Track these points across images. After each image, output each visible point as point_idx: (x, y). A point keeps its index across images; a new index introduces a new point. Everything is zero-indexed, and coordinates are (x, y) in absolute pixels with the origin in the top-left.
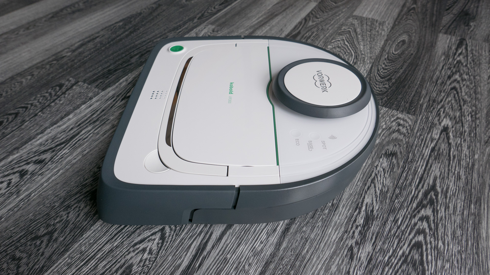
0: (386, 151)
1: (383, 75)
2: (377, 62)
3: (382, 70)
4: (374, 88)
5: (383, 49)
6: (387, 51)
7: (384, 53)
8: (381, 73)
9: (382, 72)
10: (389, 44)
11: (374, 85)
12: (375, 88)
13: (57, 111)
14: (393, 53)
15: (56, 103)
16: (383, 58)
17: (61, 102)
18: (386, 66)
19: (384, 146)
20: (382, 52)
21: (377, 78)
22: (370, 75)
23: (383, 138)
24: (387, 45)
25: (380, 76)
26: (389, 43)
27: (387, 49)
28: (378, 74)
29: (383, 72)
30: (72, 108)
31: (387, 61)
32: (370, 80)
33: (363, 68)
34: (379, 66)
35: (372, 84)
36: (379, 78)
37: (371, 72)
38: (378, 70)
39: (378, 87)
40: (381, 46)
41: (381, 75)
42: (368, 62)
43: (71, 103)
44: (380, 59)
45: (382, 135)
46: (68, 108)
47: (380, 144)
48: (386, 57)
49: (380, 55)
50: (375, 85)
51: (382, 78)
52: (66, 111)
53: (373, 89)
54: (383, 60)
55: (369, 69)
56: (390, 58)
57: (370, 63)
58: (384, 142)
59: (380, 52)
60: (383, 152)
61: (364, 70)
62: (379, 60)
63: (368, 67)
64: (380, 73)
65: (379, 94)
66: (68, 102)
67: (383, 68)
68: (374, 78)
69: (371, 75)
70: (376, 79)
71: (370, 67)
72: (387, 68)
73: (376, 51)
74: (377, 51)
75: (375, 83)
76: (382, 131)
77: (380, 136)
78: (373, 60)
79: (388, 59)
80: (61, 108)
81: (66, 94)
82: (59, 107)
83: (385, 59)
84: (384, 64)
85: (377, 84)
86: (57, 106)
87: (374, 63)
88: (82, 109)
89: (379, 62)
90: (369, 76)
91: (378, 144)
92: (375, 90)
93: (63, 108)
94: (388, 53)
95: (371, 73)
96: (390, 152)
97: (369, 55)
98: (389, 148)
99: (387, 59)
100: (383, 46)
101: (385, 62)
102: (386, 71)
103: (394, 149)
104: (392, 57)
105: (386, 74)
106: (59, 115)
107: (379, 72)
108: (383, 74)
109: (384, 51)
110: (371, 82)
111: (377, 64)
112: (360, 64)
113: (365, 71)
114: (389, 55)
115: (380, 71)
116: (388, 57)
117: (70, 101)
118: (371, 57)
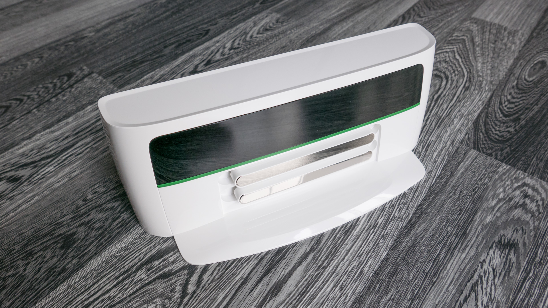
0: (501, 239)
1: (507, 112)
2: (501, 90)
3: (506, 103)
4: (491, 130)
5: (511, 72)
6: (517, 75)
7: (513, 78)
8: (505, 108)
9: (506, 106)
10: (520, 65)
11: (492, 125)
12: (493, 130)
13: (56, 110)
14: (525, 80)
15: (57, 99)
16: (509, 86)
17: (64, 98)
18: (513, 98)
19: (498, 228)
20: (510, 76)
21: (497, 115)
22: (488, 109)
23: (499, 214)
24: (518, 66)
25: (502, 113)
26: (521, 63)
27: (517, 71)
28: (500, 108)
29: (508, 106)
30: (75, 108)
31: (516, 91)
32: (487, 117)
33: (478, 97)
34: (503, 97)
35: (490, 123)
36: (501, 115)
37: (490, 104)
38: (501, 103)
39: (498, 129)
40: (508, 67)
41: (504, 111)
42: (487, 88)
43: (76, 101)
44: (505, 86)
45: (496, 209)
46: (71, 108)
47: (493, 224)
48: (515, 84)
49: (506, 79)
50: (494, 126)
51: (505, 116)
52: (67, 111)
53: (490, 132)
54: (510, 89)
55: (487, 100)
56: (520, 86)
57: (490, 90)
58: (499, 223)
59: (506, 75)
60: (496, 239)
61: (480, 100)
62: (503, 87)
63: (486, 97)
64: (503, 107)
65: (498, 140)
66: (73, 99)
67: (508, 100)
68: (494, 115)
69: (490, 109)
70: (496, 117)
71: (489, 96)
72: (514, 100)
73: (500, 73)
74: (502, 73)
75: (494, 123)
76: (498, 203)
77: (493, 210)
78: (495, 87)
79: (518, 88)
80: (62, 106)
81: (73, 88)
82: (60, 105)
83: (513, 87)
84: (510, 94)
85: (496, 125)
86: (58, 103)
87: (496, 92)
88: (87, 110)
89: (503, 90)
90: (486, 110)
91: (489, 223)
92: (493, 134)
93: (64, 106)
94: (518, 79)
95: (489, 106)
96: (506, 241)
97: (489, 79)
98: (506, 234)
99: (515, 88)
100: (511, 66)
101: (512, 91)
102: (513, 106)
103: (514, 236)
104: (523, 84)
105: (512, 110)
106: (57, 116)
107: (501, 107)
108: (507, 110)
109: (512, 75)
110: (488, 120)
111: (500, 94)
112: (474, 90)
113: (481, 102)
114: (520, 81)
115: (504, 105)
116: (517, 84)
117: (76, 98)
118: (491, 82)
